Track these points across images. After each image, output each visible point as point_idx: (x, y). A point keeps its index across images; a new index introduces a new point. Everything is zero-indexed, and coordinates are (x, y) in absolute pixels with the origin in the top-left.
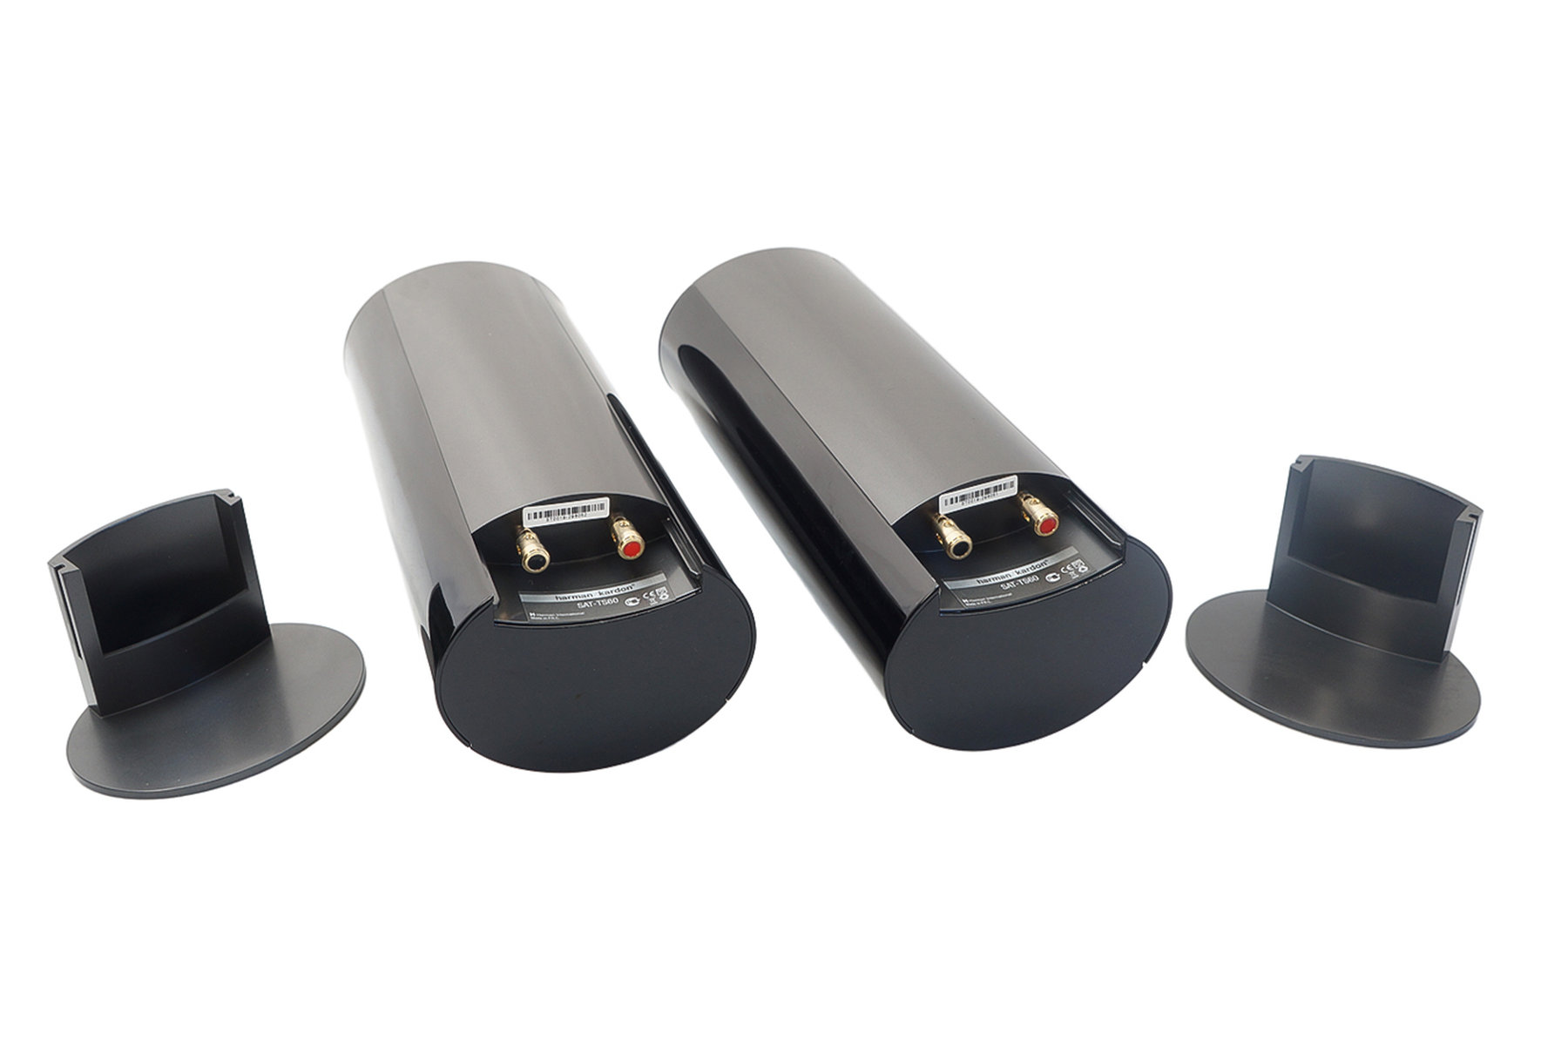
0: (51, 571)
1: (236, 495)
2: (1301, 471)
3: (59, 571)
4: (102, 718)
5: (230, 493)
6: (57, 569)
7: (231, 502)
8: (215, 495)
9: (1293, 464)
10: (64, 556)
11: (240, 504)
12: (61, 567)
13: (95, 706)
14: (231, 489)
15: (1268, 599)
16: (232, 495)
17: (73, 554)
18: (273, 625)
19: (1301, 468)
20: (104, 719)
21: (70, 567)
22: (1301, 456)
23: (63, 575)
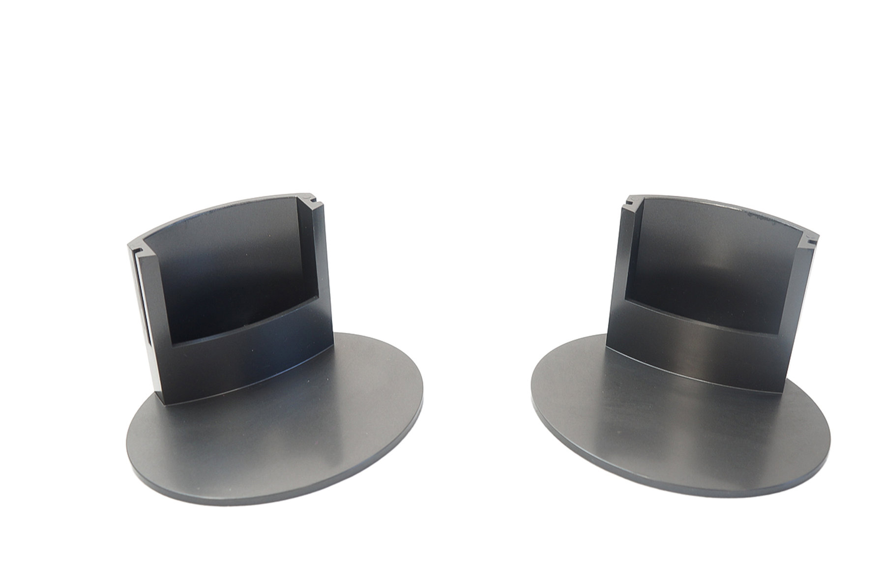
0: (129, 252)
1: (318, 200)
2: (634, 211)
3: (136, 254)
4: (165, 406)
5: (313, 198)
6: (135, 251)
7: (312, 206)
8: (297, 198)
9: (624, 205)
10: (144, 240)
11: (322, 208)
12: (139, 250)
13: (159, 392)
14: (314, 195)
15: (607, 345)
16: (314, 200)
17: (152, 239)
18: (335, 333)
19: (633, 208)
20: (166, 407)
21: (148, 252)
22: (631, 196)
23: (139, 258)
